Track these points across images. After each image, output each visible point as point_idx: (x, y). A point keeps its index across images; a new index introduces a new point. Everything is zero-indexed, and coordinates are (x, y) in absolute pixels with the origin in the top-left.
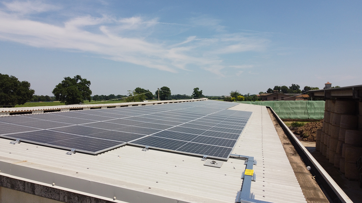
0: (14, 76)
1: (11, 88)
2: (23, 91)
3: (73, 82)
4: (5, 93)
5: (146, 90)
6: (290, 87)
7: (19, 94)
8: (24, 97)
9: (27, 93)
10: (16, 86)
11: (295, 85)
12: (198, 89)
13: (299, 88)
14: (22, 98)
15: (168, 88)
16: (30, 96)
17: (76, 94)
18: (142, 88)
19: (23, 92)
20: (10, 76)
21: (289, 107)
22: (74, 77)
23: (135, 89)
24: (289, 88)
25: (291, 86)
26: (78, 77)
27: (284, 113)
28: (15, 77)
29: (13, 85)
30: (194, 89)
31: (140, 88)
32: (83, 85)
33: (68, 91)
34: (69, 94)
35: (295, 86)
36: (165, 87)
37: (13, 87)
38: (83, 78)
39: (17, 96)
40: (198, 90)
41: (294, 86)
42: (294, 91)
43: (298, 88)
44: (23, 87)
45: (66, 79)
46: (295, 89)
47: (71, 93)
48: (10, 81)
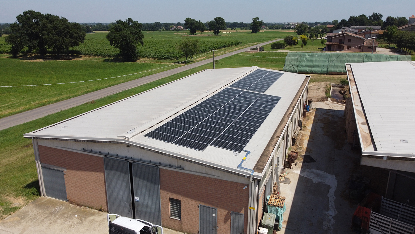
0: (64, 17)
1: (64, 31)
2: (75, 33)
3: (125, 26)
4: (59, 36)
5: (198, 21)
6: (370, 17)
7: (71, 37)
8: (77, 40)
9: (79, 36)
10: (68, 28)
11: (377, 13)
12: (258, 18)
13: (382, 17)
14: (75, 41)
15: (222, 18)
16: (82, 38)
17: (129, 39)
18: (192, 19)
19: (75, 35)
20: (60, 18)
21: (345, 60)
22: (126, 20)
23: (185, 19)
24: (368, 18)
25: (371, 15)
26: (130, 20)
27: (339, 66)
28: (65, 19)
29: (64, 27)
30: (254, 19)
31: (190, 18)
32: (135, 29)
33: (121, 37)
34: (123, 40)
35: (377, 15)
36: (219, 17)
37: (65, 30)
38: (134, 20)
39: (71, 39)
40: (258, 20)
41: (375, 15)
42: (374, 22)
43: (380, 17)
44: (75, 29)
45: (117, 22)
46: (376, 20)
47: (125, 39)
48: (62, 23)
